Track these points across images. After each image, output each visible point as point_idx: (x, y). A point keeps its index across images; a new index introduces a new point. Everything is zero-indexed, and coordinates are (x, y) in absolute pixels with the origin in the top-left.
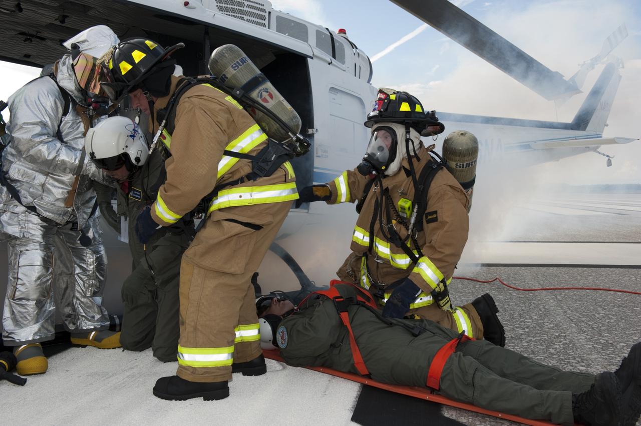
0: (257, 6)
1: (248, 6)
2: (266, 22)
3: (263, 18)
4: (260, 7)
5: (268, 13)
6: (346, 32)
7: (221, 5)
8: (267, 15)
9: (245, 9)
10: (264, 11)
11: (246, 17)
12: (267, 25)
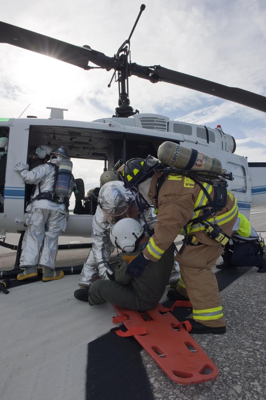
0: (161, 120)
1: (156, 121)
2: (166, 127)
3: (165, 126)
4: (163, 120)
5: (167, 123)
6: (221, 127)
7: (143, 122)
8: (167, 124)
9: (155, 122)
10: (165, 122)
11: (155, 127)
12: (167, 128)
